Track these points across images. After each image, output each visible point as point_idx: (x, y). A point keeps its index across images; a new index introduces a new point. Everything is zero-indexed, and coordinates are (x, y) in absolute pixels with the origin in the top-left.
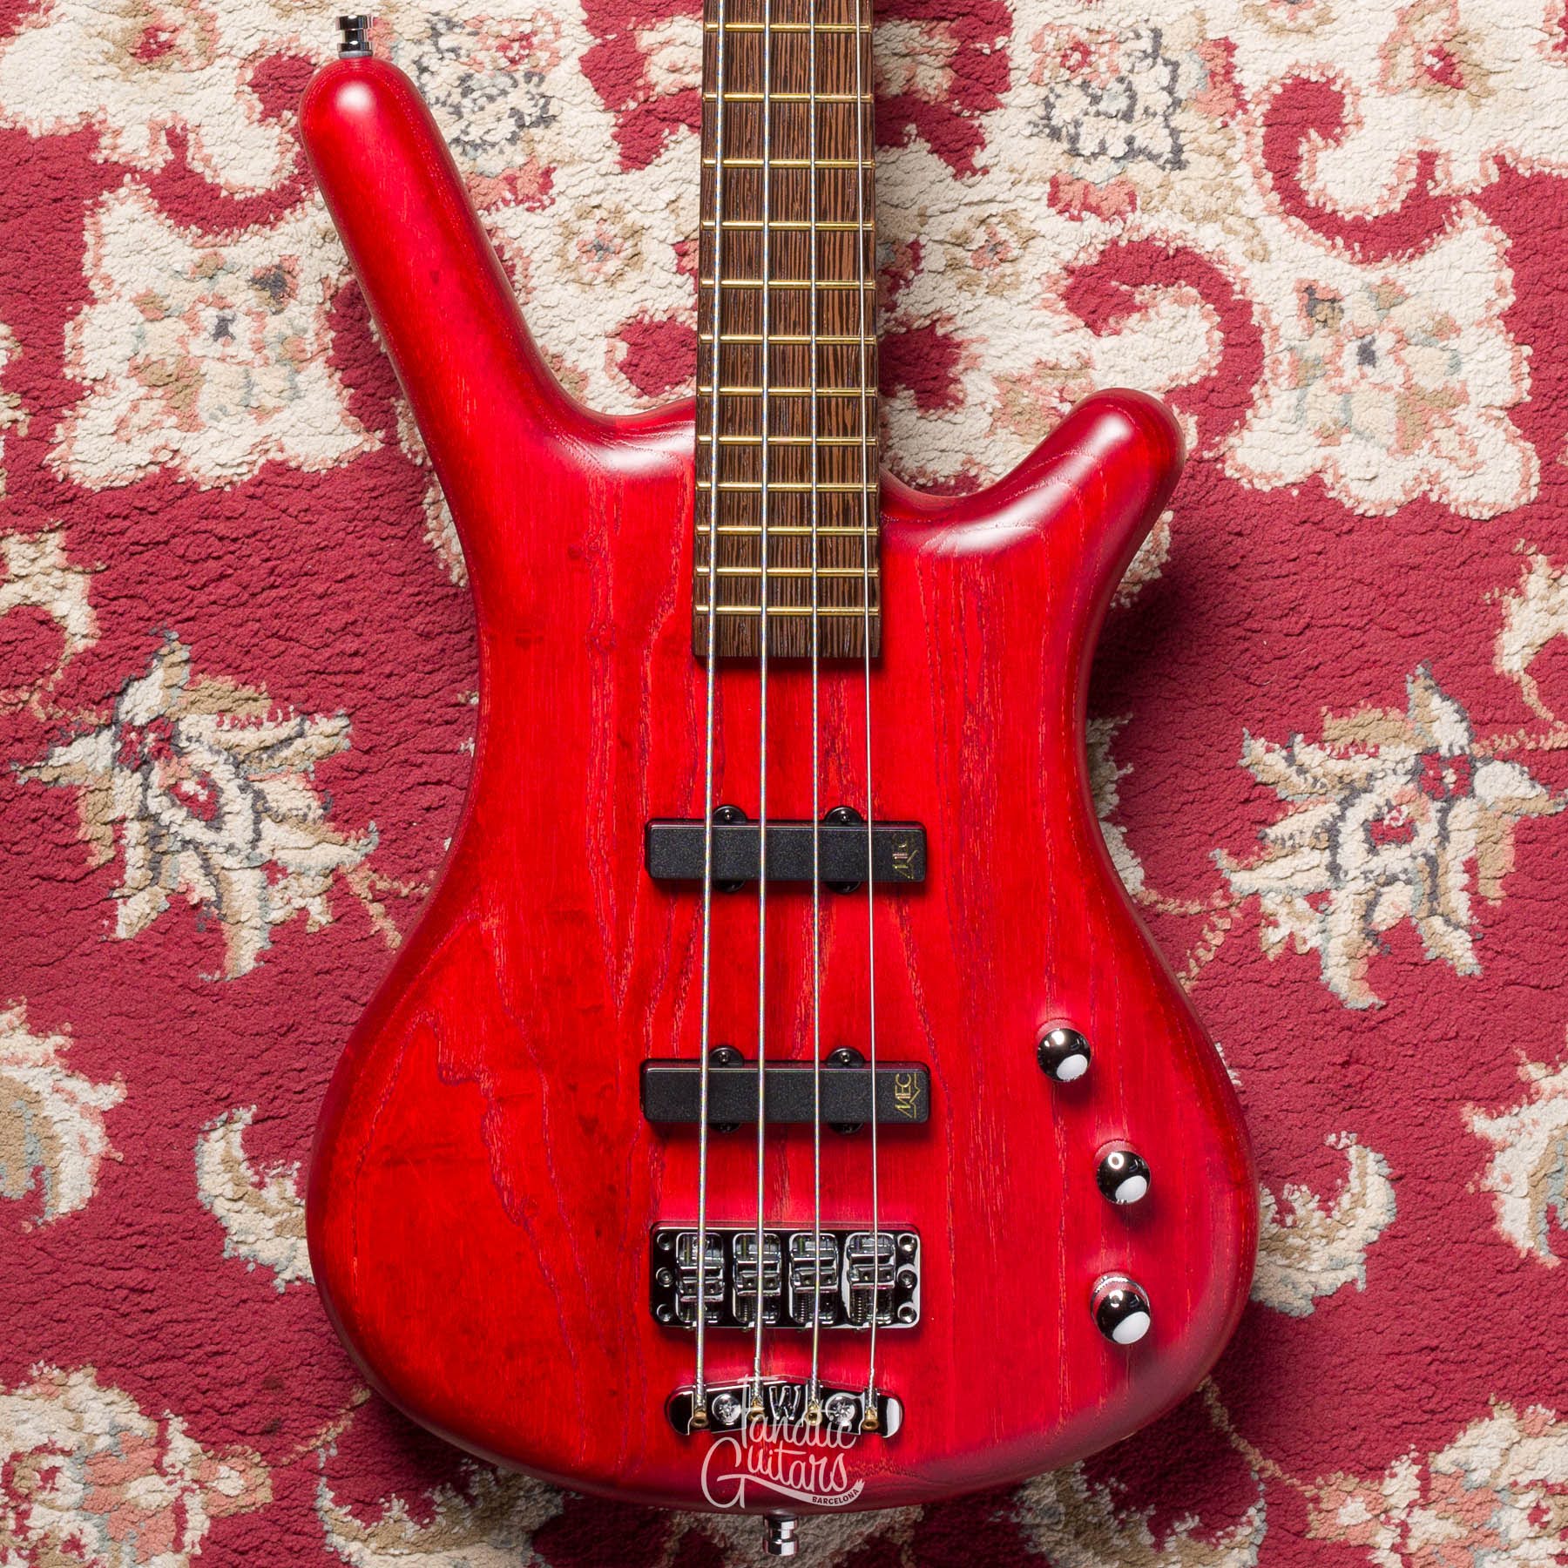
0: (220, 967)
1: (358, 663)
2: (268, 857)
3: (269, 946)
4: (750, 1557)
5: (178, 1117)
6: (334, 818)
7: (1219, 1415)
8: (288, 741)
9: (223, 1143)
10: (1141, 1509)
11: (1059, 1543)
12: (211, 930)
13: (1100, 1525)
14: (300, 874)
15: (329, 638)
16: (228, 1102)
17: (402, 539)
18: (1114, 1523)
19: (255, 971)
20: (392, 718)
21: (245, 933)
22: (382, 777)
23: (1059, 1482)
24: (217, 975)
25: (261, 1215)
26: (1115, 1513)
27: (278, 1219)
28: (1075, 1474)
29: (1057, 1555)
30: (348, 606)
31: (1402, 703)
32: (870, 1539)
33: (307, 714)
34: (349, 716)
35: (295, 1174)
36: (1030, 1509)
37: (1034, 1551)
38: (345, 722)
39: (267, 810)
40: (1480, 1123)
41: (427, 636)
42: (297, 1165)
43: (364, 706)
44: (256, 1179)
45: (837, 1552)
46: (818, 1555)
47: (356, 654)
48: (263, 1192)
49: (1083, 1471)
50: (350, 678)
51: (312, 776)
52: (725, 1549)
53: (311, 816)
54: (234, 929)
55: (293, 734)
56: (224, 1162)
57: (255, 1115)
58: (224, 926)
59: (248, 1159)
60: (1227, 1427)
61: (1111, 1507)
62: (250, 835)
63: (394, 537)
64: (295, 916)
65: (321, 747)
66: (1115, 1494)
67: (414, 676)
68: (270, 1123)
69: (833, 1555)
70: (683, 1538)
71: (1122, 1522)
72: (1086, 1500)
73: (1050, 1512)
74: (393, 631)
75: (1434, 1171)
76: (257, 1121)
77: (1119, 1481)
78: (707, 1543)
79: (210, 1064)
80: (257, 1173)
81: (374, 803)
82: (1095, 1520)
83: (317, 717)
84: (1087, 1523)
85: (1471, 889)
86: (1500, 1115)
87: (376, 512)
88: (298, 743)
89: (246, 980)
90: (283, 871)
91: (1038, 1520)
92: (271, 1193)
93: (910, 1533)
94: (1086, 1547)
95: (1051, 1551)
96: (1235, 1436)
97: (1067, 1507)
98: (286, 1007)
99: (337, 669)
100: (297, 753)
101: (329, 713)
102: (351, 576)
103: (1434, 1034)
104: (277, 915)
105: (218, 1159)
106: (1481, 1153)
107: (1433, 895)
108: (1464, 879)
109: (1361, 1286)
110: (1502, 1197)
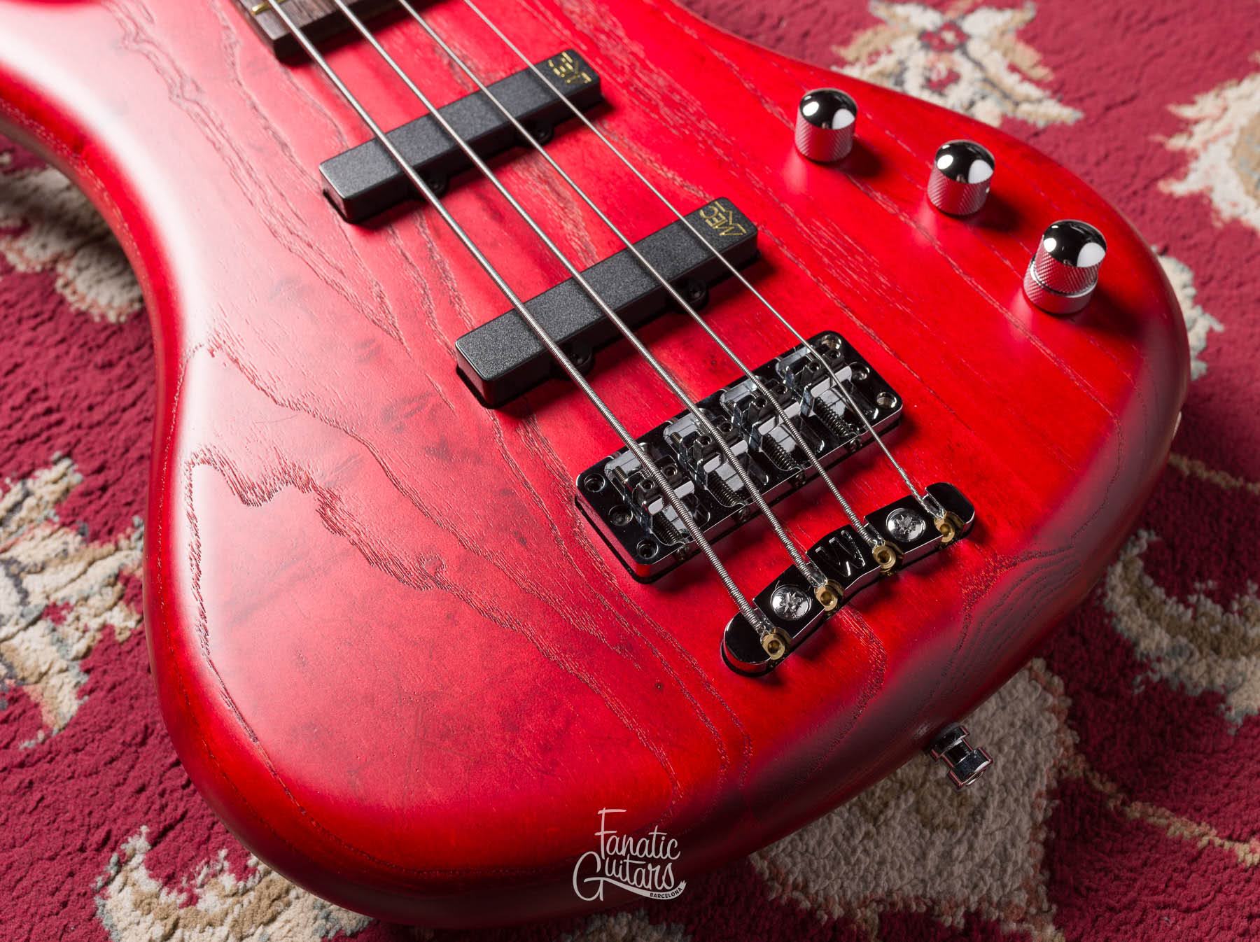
0: (40, 727)
1: (54, 417)
2: (45, 602)
3: (84, 679)
4: (959, 897)
5: (60, 896)
6: (95, 536)
7: (1221, 479)
8: (17, 506)
9: (128, 889)
10: (1244, 592)
11: (1209, 669)
12: (13, 700)
13: (1226, 629)
14: (86, 599)
15: (17, 414)
16: (109, 842)
17: (50, 319)
18: (1234, 618)
19: (82, 709)
20: (110, 435)
21: (55, 681)
22: (126, 481)
23: (1158, 619)
24: (41, 735)
25: (209, 930)
26: (1227, 609)
27: (229, 919)
28: (1165, 602)
29: (1219, 681)
30: (24, 385)
31: (877, 21)
32: (1051, 794)
33: (25, 476)
34: (68, 455)
35: (226, 864)
36: (1159, 660)
37: (1199, 691)
38: (66, 463)
39: (23, 570)
40: (1179, 188)
41: (109, 365)
42: (223, 853)
43: (79, 441)
44: (184, 897)
45: (1035, 828)
46: (1021, 844)
47: (49, 411)
48: (201, 906)
49: (1169, 594)
50: (55, 430)
51: (57, 519)
52: (930, 910)
53: (71, 549)
54: (39, 687)
55: (19, 497)
56: (137, 905)
57: (149, 835)
58: (27, 689)
59: (165, 884)
60: (1239, 483)
61: (1219, 609)
62: (16, 597)
63: (42, 323)
64: (99, 636)
65: (53, 492)
66: (1209, 594)
67: (114, 396)
68: (171, 835)
69: (1034, 837)
70: (881, 930)
71: (1241, 613)
72: (1194, 618)
73: (1176, 651)
74: (76, 379)
75: (1184, 230)
76: (154, 841)
77: (1203, 579)
78: (907, 916)
79: (73, 820)
80: (181, 891)
81: (128, 504)
82: (1218, 628)
83: (37, 473)
84: (1216, 637)
85: (1026, 78)
86: (1185, 175)
87: (17, 315)
88: (30, 502)
89: (75, 722)
90: (67, 606)
91: (1174, 665)
92: (210, 901)
93: (1080, 758)
94: (1234, 657)
95: (1211, 682)
96: (1250, 486)
97: (1186, 635)
98: (130, 717)
99: (37, 429)
100: (31, 509)
101: (47, 464)
102: (17, 366)
103: (1092, 159)
104: (81, 647)
105: (128, 905)
106: (1199, 204)
107: (1006, 96)
108: (1015, 78)
109: (1219, 328)
110: (1244, 218)
